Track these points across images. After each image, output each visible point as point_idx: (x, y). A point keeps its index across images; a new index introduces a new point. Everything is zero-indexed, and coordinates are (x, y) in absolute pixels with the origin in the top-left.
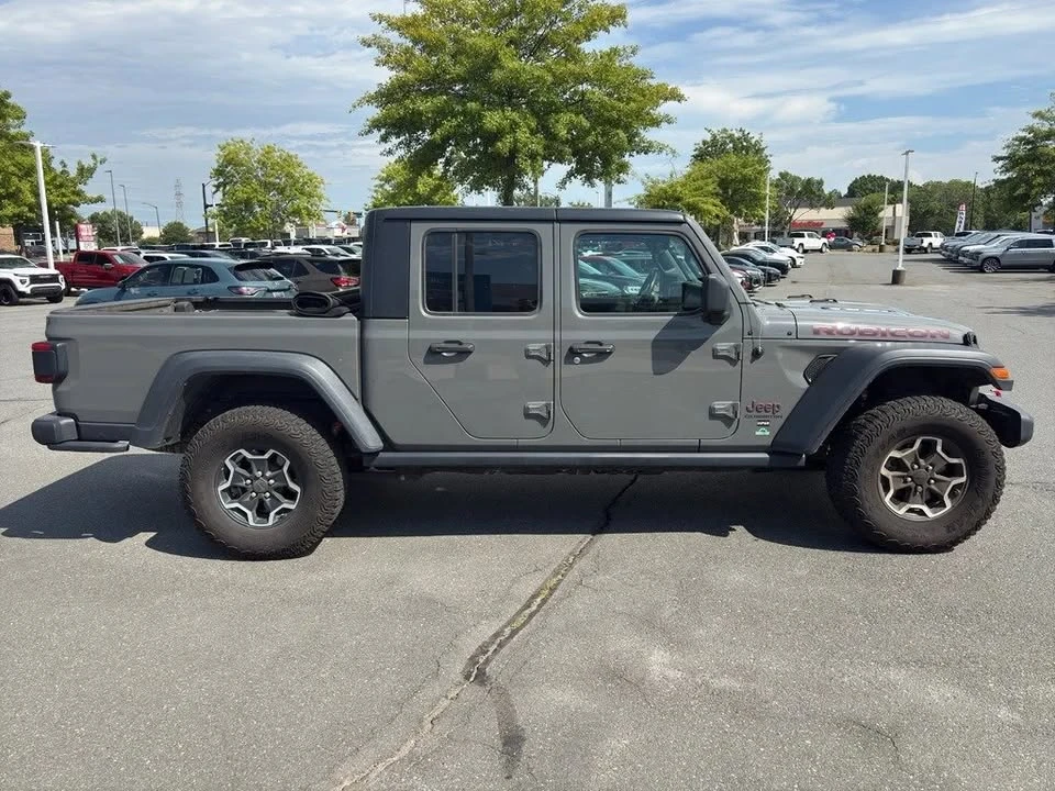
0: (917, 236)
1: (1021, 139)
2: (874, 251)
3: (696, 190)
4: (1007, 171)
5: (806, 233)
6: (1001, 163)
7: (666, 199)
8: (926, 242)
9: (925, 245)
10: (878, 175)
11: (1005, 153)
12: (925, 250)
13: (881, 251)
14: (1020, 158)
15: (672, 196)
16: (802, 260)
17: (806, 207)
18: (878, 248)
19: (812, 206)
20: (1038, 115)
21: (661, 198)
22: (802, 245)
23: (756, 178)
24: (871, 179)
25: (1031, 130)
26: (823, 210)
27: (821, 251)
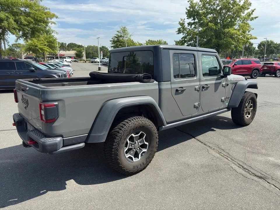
0: (94, 59)
1: (115, 37)
2: (84, 62)
3: (41, 44)
4: (113, 44)
5: (66, 57)
6: (112, 42)
7: (32, 46)
8: (96, 60)
9: (96, 61)
10: (74, 43)
11: (112, 40)
12: (96, 62)
13: (85, 62)
14: (116, 41)
15: (34, 45)
16: (71, 65)
17: (62, 50)
18: (84, 61)
19: (64, 50)
20: (118, 31)
21: (31, 46)
22: (66, 60)
23: (54, 42)
24: (72, 44)
25: (117, 35)
26: (67, 51)
27: (71, 62)
